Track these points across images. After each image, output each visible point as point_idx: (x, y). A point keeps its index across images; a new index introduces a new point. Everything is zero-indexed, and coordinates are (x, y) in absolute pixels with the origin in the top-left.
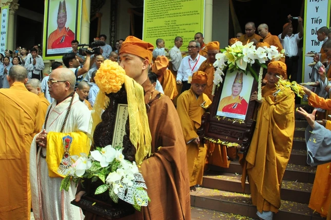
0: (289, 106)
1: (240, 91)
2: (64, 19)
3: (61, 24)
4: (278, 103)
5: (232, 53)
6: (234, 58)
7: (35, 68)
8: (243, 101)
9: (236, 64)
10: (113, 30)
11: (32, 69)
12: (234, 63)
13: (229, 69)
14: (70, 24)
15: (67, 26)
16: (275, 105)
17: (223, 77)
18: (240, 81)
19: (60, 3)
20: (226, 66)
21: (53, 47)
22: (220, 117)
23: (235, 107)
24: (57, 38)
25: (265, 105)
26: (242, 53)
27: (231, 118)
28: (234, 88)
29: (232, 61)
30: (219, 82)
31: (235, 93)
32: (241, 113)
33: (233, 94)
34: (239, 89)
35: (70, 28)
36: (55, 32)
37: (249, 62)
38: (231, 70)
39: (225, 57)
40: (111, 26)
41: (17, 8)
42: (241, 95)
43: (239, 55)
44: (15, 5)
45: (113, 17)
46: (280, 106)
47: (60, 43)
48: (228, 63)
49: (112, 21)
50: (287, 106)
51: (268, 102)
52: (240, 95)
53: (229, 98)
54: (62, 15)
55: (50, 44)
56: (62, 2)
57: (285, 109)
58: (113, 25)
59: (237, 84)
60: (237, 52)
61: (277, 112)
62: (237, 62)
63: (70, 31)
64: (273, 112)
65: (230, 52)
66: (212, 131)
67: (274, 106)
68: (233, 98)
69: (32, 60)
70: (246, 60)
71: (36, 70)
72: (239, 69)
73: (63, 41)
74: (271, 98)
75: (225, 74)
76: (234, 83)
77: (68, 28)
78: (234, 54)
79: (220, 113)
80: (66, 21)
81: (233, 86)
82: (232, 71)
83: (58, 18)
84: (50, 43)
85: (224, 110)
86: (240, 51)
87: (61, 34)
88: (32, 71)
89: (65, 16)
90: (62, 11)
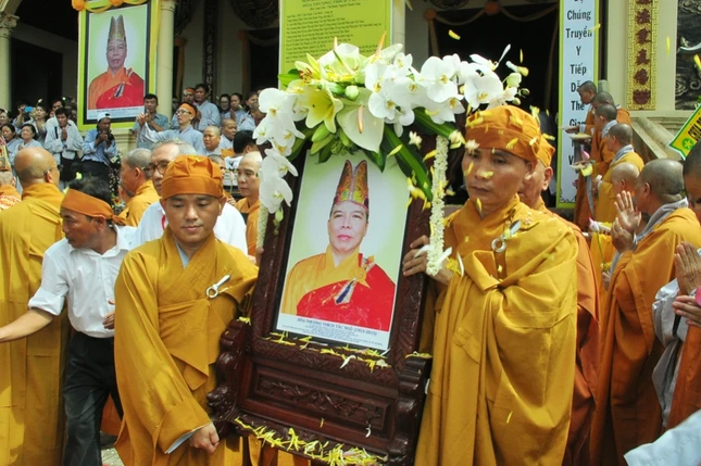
0: (558, 293)
1: (363, 234)
2: (121, 52)
3: (116, 61)
4: (515, 283)
5: (323, 82)
6: (331, 104)
7: (66, 146)
8: (377, 274)
9: (338, 127)
10: (209, 71)
11: (61, 149)
12: (330, 126)
13: (315, 149)
14: (134, 62)
15: (127, 65)
16: (501, 288)
17: (294, 182)
18: (357, 196)
19: (113, 20)
20: (302, 136)
21: (99, 106)
22: (291, 336)
23: (346, 300)
24: (107, 89)
25: (459, 292)
26: (361, 85)
27: (332, 344)
28: (338, 223)
29: (324, 118)
30: (280, 201)
31: (342, 241)
32: (371, 323)
33: (333, 247)
34: (357, 224)
35: (134, 70)
36: (104, 77)
37: (391, 118)
38: (321, 151)
39: (296, 101)
40: (206, 64)
41: (14, 23)
42: (366, 249)
43: (352, 91)
44: (10, 19)
45: (209, 47)
46: (523, 296)
47: (113, 98)
48: (310, 124)
49: (206, 55)
50: (549, 292)
51: (470, 277)
52: (361, 250)
53: (319, 261)
54: (116, 43)
55: (92, 100)
56: (116, 18)
57: (544, 307)
58: (210, 62)
59: (347, 207)
60: (343, 79)
61: (509, 323)
62: (345, 122)
63: (135, 76)
64: (495, 324)
65: (313, 82)
66: (261, 392)
67: (496, 297)
68: (336, 260)
69: (59, 131)
70: (378, 111)
71: (68, 151)
72: (354, 149)
73: (120, 95)
74: (485, 261)
75: (300, 170)
76: (336, 200)
77: (130, 70)
78: (331, 88)
79: (288, 321)
80: (125, 55)
81: (335, 214)
82: (325, 155)
83: (109, 49)
84: (93, 98)
85: (304, 309)
86: (354, 75)
87: (116, 81)
88: (61, 153)
89: (124, 47)
90: (117, 36)
